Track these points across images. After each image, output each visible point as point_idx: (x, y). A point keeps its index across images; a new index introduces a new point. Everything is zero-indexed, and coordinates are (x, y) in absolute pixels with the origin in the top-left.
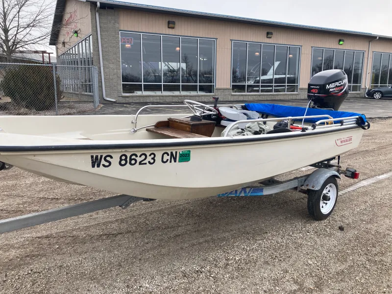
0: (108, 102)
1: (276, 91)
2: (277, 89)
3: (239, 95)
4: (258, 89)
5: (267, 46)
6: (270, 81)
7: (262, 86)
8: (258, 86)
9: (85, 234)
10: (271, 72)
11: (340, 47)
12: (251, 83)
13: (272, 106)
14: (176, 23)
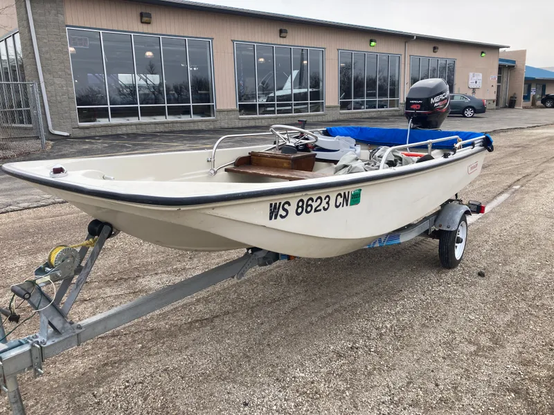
0: (60, 137)
1: (297, 111)
2: (297, 109)
3: (249, 119)
4: (273, 109)
5: (281, 48)
6: (288, 98)
7: (279, 106)
8: (273, 106)
9: (166, 324)
10: (288, 85)
11: (371, 49)
12: (263, 101)
13: (359, 130)
14: (153, 15)
